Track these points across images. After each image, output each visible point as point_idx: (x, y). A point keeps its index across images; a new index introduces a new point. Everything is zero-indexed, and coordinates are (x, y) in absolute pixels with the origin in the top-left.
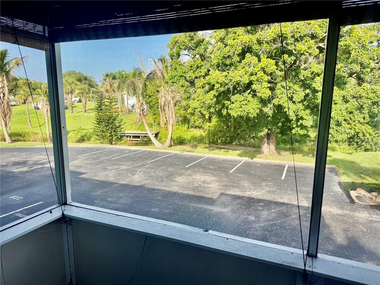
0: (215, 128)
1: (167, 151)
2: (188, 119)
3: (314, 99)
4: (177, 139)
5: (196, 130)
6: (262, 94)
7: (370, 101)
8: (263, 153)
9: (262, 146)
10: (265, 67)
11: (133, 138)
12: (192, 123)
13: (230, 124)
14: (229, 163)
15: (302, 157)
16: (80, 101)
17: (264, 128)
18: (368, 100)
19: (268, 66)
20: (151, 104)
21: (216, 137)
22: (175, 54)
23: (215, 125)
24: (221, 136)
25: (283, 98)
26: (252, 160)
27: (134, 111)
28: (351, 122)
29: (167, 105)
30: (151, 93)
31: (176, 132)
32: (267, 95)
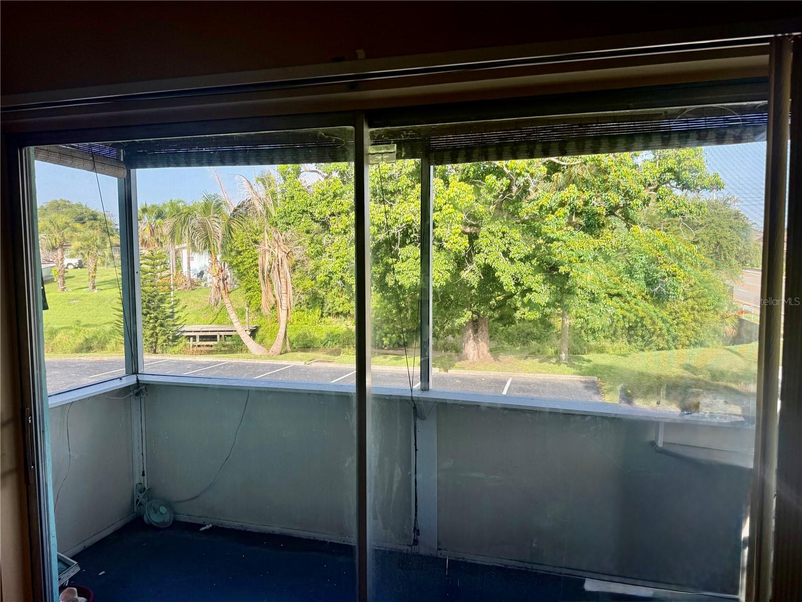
0: (377, 314)
1: (276, 363)
2: (321, 299)
3: (549, 254)
4: (297, 340)
5: (339, 319)
6: (452, 244)
7: (644, 258)
8: (467, 359)
9: (465, 345)
10: (456, 197)
11: (200, 341)
12: (330, 305)
13: (403, 305)
14: (402, 379)
15: (538, 364)
16: (81, 265)
17: (465, 310)
18: (641, 255)
19: (461, 196)
20: (242, 268)
21: (378, 332)
22: (290, 169)
23: (376, 308)
24: (388, 330)
25: (492, 253)
26: (446, 373)
27: (203, 284)
28: (629, 299)
29: (276, 269)
30: (242, 246)
31: (297, 326)
32: (461, 246)
